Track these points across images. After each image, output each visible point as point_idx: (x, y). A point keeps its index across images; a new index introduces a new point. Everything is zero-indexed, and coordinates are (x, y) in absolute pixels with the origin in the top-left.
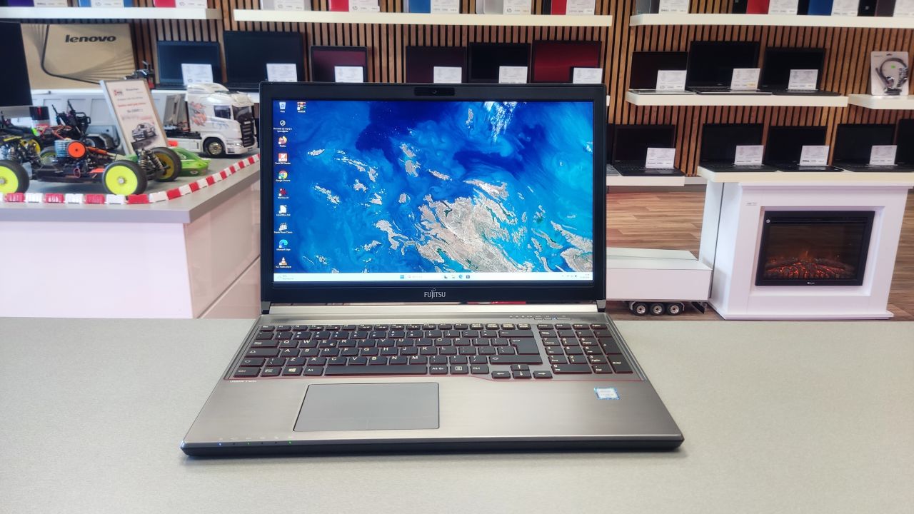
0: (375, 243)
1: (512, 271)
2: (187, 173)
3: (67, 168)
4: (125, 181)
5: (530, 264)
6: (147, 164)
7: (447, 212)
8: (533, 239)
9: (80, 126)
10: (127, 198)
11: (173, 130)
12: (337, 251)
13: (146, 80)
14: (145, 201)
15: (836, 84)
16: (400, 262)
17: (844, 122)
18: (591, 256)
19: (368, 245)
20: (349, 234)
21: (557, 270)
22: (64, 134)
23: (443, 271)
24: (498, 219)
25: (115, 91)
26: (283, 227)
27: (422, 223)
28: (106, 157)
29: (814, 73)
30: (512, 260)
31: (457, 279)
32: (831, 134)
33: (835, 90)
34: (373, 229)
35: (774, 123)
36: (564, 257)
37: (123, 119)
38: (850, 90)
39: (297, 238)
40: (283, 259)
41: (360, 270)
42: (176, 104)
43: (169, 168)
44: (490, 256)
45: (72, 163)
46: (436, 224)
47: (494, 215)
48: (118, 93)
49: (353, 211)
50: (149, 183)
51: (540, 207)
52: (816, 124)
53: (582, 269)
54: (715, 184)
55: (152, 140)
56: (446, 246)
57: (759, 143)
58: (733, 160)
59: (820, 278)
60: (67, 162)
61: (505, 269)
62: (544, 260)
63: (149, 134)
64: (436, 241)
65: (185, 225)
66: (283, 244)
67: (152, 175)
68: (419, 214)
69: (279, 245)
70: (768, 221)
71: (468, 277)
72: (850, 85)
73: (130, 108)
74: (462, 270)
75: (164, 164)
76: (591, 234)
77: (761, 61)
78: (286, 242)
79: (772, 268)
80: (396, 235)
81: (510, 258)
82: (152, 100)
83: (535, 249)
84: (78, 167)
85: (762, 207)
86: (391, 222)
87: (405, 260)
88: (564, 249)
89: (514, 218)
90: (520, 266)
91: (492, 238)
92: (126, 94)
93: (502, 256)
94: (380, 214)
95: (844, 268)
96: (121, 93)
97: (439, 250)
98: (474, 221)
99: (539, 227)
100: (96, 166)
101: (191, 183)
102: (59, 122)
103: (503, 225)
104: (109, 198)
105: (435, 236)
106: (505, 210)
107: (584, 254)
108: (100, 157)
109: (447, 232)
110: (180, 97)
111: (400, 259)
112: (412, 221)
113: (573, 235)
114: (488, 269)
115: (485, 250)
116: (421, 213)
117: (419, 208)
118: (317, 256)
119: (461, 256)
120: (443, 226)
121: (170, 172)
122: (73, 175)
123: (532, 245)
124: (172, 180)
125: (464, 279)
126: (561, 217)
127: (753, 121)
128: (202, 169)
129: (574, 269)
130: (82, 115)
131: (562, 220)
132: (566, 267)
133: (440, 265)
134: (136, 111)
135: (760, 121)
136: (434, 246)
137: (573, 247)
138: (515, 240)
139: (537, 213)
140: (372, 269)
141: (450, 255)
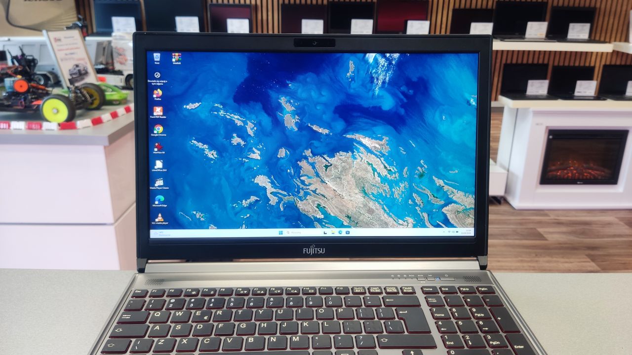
0: (253, 199)
1: (393, 226)
2: (111, 103)
3: (15, 101)
4: (58, 111)
5: (411, 220)
6: (76, 97)
7: (326, 167)
8: (414, 195)
9: (29, 66)
10: (59, 125)
11: (102, 69)
12: (215, 207)
13: (80, 30)
14: (73, 127)
15: (603, 35)
16: (279, 217)
17: (608, 63)
18: (473, 212)
19: (246, 200)
20: (227, 190)
21: (438, 226)
22: (16, 72)
23: (323, 226)
24: (379, 174)
25: (55, 39)
26: (159, 183)
27: (302, 178)
28: (45, 92)
29: (587, 26)
30: (393, 216)
31: (337, 234)
32: (598, 72)
33: (602, 39)
34: (251, 184)
35: (556, 64)
36: (445, 212)
37: (62, 60)
38: (613, 39)
39: (173, 193)
40: (160, 215)
41: (237, 226)
42: (104, 48)
43: (95, 99)
44: (371, 211)
45: (18, 97)
46: (315, 179)
47: (374, 170)
48: (57, 40)
49: (231, 166)
50: (78, 112)
51: (422, 162)
52: (587, 64)
53: (464, 225)
54: (511, 110)
55: (85, 77)
56: (325, 202)
57: (545, 78)
58: (525, 91)
59: (587, 179)
60: (14, 96)
61: (385, 225)
62: (425, 215)
63: (83, 72)
64: (315, 197)
65: (105, 147)
66: (159, 200)
67: (81, 105)
68: (298, 169)
69: (155, 201)
70: (551, 137)
71: (348, 232)
72: (614, 35)
73: (68, 52)
74: (342, 226)
75: (91, 96)
76: (473, 189)
77: (548, 16)
78: (162, 198)
79: (551, 171)
80: (274, 190)
81: (391, 214)
82: (85, 46)
83: (416, 205)
84: (22, 100)
85: (547, 127)
86: (269, 178)
87: (283, 216)
88: (446, 205)
89: (395, 173)
90: (401, 222)
91: (373, 193)
92: (64, 41)
93: (382, 211)
94: (258, 169)
95: (604, 172)
96: (59, 40)
97: (319, 205)
98: (354, 176)
99: (421, 182)
100: (37, 99)
101: (112, 111)
102: (13, 63)
103: (384, 180)
104: (45, 125)
105: (314, 192)
106: (386, 165)
107: (465, 210)
108: (40, 91)
109: (327, 187)
110: (107, 43)
111: (279, 215)
112: (291, 176)
113: (454, 190)
114: (368, 225)
115: (365, 205)
116: (301, 168)
117: (298, 162)
118: (195, 212)
119: (341, 211)
120: (323, 182)
121: (97, 103)
122: (18, 106)
123: (413, 200)
124: (98, 108)
125: (344, 234)
126: (443, 173)
127: (541, 61)
128: (123, 100)
129: (455, 224)
130: (30, 58)
131: (444, 175)
132: (447, 223)
133: (319, 221)
134: (72, 54)
135: (546, 62)
136: (313, 202)
137: (455, 202)
138: (396, 195)
139: (419, 168)
140: (251, 225)
141: (329, 211)
